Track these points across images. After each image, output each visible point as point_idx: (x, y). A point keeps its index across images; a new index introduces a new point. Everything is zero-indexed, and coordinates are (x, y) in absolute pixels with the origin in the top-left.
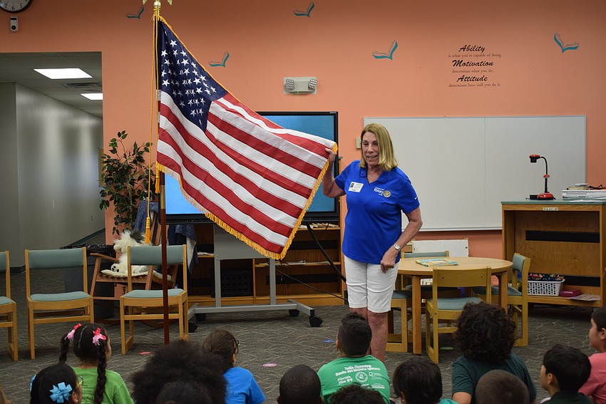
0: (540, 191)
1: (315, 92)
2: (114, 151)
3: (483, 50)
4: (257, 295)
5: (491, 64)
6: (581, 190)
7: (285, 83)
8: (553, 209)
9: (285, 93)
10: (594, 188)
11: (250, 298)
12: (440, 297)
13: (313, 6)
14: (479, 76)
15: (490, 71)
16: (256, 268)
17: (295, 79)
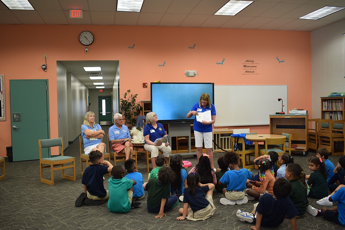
0: (280, 111)
1: (196, 76)
2: (125, 97)
3: (253, 62)
4: (178, 150)
5: (256, 67)
6: (296, 110)
7: (186, 72)
8: (289, 117)
9: (185, 76)
10: (300, 110)
11: (175, 151)
12: (268, 148)
13: (195, 45)
14: (252, 71)
15: (256, 69)
16: (178, 140)
17: (190, 71)
